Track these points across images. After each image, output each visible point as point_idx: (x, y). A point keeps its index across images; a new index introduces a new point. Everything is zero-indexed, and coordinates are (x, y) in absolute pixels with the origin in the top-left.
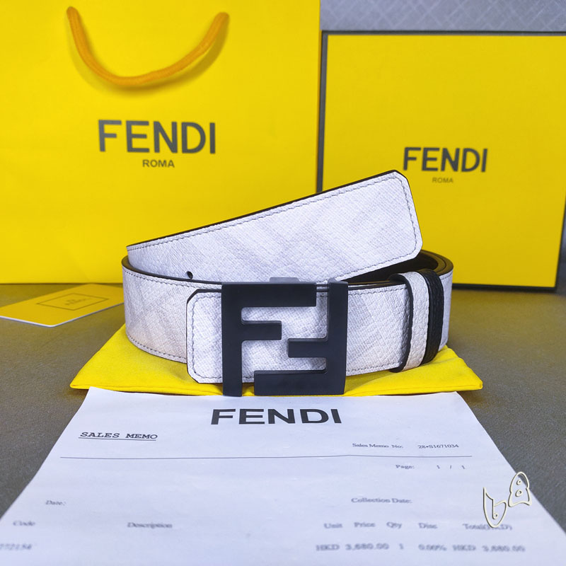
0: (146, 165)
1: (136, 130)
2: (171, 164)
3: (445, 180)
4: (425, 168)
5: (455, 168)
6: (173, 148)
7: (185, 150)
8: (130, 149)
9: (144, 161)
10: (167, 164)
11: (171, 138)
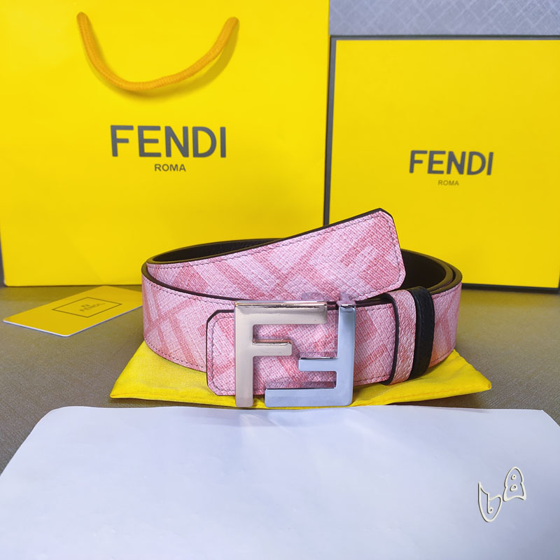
0: (157, 169)
1: (148, 135)
2: (183, 168)
3: (451, 183)
4: (430, 171)
5: (461, 172)
6: (185, 153)
7: (196, 154)
8: (142, 153)
9: (156, 165)
10: (179, 169)
11: (182, 142)
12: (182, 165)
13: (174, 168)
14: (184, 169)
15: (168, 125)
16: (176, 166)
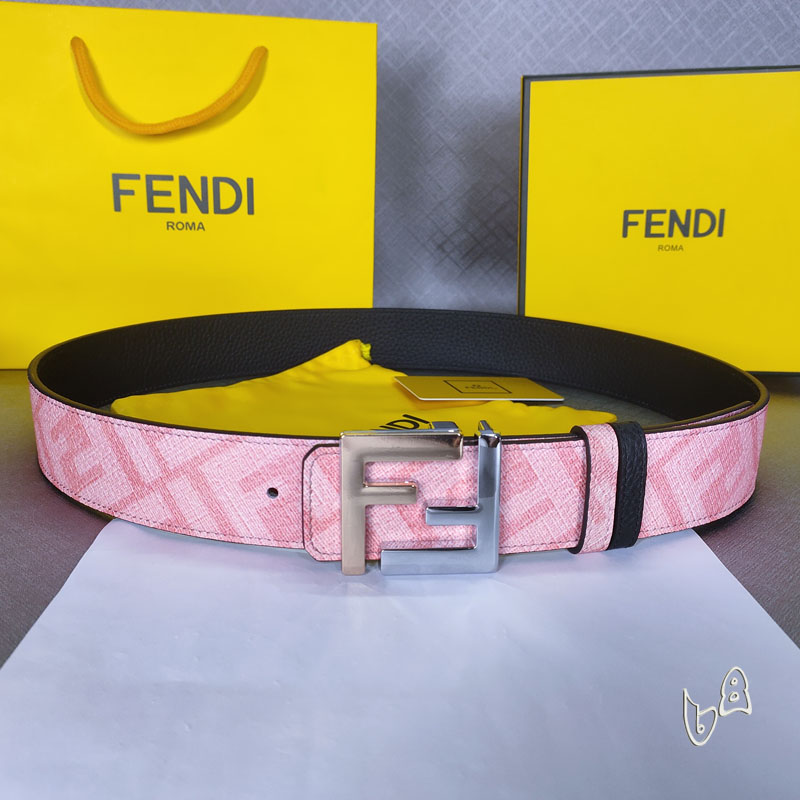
0: (170, 228)
1: (157, 185)
2: (201, 227)
3: (674, 248)
5: (685, 233)
6: (204, 209)
7: (218, 210)
8: (151, 208)
9: (168, 222)
10: (197, 226)
11: (200, 197)
12: (201, 223)
13: (192, 226)
14: (203, 228)
15: (182, 174)
16: (194, 224)
